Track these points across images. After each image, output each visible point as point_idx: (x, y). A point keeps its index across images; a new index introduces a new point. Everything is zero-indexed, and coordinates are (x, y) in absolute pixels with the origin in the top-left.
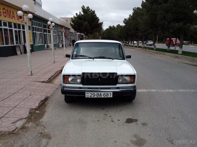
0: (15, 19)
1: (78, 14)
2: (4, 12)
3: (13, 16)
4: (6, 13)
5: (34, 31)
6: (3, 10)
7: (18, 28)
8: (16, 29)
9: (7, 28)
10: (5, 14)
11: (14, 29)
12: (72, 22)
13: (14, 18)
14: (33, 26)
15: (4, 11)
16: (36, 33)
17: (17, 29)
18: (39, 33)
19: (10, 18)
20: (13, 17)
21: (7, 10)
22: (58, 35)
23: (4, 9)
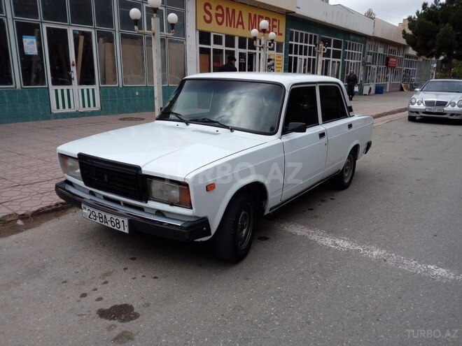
0: (244, 29)
1: (429, 6)
2: (217, 15)
3: (240, 21)
4: (222, 16)
5: (291, 53)
6: (217, 9)
7: (249, 49)
8: (242, 51)
9: (223, 47)
10: (220, 19)
11: (237, 50)
12: (410, 28)
13: (240, 26)
14: (290, 42)
15: (220, 12)
16: (296, 58)
17: (246, 51)
18: (305, 60)
19: (231, 26)
20: (239, 23)
21: (227, 9)
22: (364, 63)
23: (219, 7)
